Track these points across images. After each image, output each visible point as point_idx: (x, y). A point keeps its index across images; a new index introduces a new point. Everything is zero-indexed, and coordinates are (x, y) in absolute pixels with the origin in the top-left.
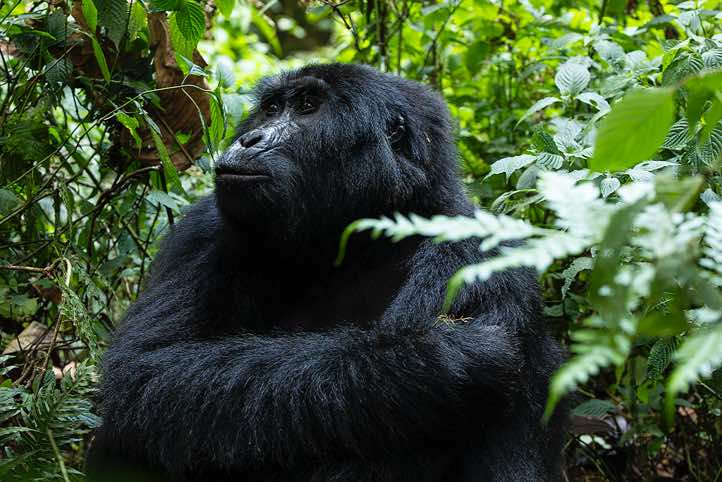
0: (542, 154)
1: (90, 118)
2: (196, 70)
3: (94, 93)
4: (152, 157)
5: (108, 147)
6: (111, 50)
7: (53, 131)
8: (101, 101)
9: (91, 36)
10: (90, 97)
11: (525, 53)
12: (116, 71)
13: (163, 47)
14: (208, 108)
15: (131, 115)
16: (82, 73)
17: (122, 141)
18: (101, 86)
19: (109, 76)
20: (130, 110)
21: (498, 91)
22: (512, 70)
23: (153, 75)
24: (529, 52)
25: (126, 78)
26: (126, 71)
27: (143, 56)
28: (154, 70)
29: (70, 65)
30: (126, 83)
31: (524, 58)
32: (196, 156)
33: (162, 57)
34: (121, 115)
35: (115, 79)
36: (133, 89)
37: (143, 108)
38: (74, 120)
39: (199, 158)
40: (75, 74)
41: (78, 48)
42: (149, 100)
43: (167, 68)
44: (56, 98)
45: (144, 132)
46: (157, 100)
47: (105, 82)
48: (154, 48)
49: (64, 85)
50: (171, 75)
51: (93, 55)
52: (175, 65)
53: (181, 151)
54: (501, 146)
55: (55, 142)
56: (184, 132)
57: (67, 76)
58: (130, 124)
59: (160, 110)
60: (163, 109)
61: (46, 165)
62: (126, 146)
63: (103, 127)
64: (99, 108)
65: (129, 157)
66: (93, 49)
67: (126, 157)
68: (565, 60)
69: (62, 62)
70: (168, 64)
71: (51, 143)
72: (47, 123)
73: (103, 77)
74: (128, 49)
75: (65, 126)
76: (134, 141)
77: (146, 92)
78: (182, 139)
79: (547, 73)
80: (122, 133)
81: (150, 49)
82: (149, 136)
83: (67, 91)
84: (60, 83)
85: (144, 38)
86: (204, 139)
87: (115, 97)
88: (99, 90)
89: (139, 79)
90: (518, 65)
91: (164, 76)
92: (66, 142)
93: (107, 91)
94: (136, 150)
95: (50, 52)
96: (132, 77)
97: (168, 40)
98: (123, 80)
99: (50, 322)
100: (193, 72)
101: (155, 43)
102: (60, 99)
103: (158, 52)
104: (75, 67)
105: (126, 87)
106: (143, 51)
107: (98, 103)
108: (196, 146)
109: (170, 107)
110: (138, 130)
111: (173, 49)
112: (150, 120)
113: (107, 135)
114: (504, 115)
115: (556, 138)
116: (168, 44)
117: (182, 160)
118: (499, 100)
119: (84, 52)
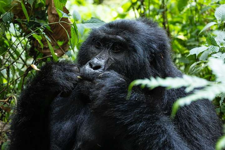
0: (211, 46)
1: (21, 36)
2: (65, 15)
3: (23, 25)
4: (48, 51)
5: (29, 48)
6: (29, 8)
7: (6, 42)
8: (26, 29)
9: (21, 2)
10: (21, 27)
11: (202, 3)
12: (32, 16)
13: (51, 6)
14: (70, 31)
15: (39, 35)
16: (17, 17)
17: (35, 45)
18: (26, 23)
19: (29, 18)
20: (38, 32)
21: (191, 19)
22: (196, 10)
23: (47, 17)
24: (203, 2)
25: (36, 19)
26: (36, 16)
27: (42, 10)
28: (47, 15)
29: (12, 14)
30: (36, 21)
31: (201, 5)
32: (66, 50)
33: (51, 10)
34: (34, 35)
35: (32, 19)
36: (39, 23)
37: (43, 31)
38: (14, 36)
39: (67, 51)
40: (15, 18)
41: (15, 7)
42: (46, 28)
43: (53, 14)
44: (7, 28)
45: (44, 41)
46: (49, 28)
47: (27, 21)
48: (47, 6)
49: (10, 23)
50: (54, 17)
51: (22, 9)
52: (56, 13)
53: (60, 49)
54: (193, 42)
55: (7, 46)
56: (61, 40)
57: (11, 19)
58: (38, 38)
59: (50, 32)
60: (51, 31)
61: (4, 56)
62: (37, 47)
63: (27, 39)
64: (25, 32)
65: (38, 52)
66: (21, 7)
67: (37, 51)
68: (219, 6)
69: (9, 13)
70: (53, 12)
71: (5, 46)
72: (3, 38)
73: (26, 19)
74: (36, 7)
75: (11, 40)
76: (40, 45)
77: (44, 24)
78: (60, 44)
79: (211, 10)
80: (35, 42)
81: (46, 7)
82: (46, 43)
83: (12, 24)
84: (9, 22)
85: (43, 2)
86: (69, 43)
87: (31, 27)
88: (25, 24)
89: (41, 19)
90: (199, 8)
91: (51, 18)
92: (11, 46)
93: (28, 24)
94: (41, 49)
95: (4, 9)
96: (38, 18)
97: (53, 2)
98: (34, 20)
99: (6, 121)
100: (63, 16)
101: (47, 4)
102: (8, 29)
103: (49, 8)
104: (14, 15)
105: (36, 22)
106: (42, 8)
107: (24, 30)
108: (66, 46)
109: (55, 30)
110: (42, 41)
111: (55, 6)
112: (46, 37)
113: (29, 42)
114: (193, 29)
115: (216, 39)
116: (53, 4)
117: (60, 52)
118: (191, 22)
119: (18, 8)
